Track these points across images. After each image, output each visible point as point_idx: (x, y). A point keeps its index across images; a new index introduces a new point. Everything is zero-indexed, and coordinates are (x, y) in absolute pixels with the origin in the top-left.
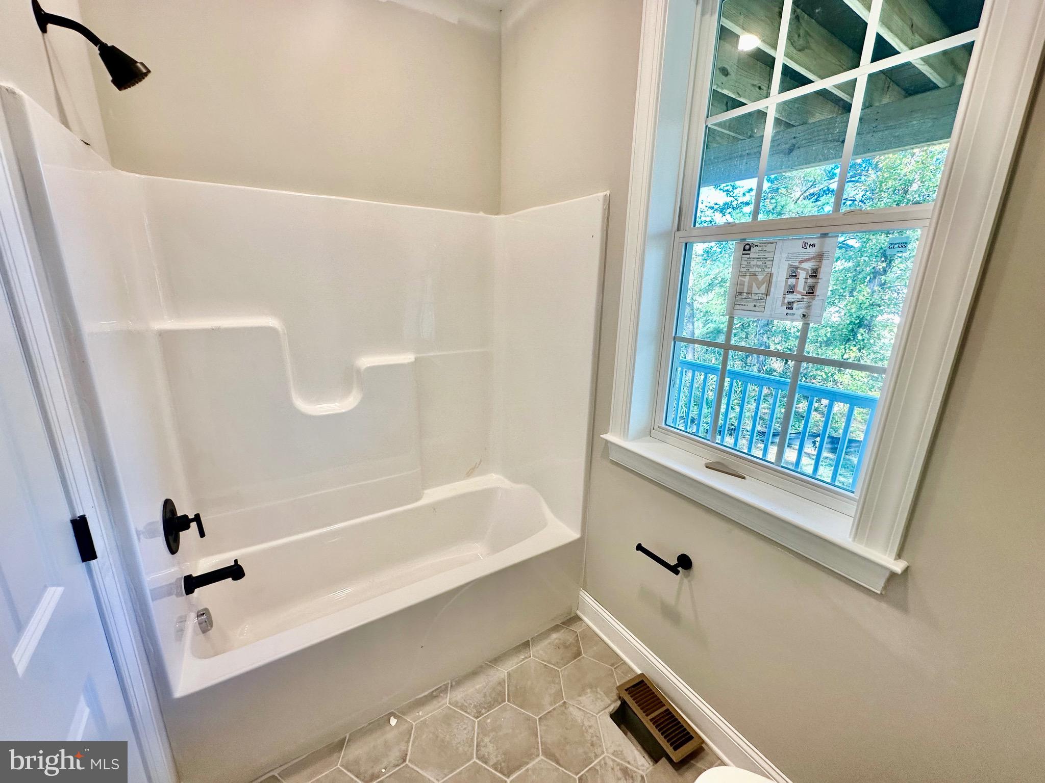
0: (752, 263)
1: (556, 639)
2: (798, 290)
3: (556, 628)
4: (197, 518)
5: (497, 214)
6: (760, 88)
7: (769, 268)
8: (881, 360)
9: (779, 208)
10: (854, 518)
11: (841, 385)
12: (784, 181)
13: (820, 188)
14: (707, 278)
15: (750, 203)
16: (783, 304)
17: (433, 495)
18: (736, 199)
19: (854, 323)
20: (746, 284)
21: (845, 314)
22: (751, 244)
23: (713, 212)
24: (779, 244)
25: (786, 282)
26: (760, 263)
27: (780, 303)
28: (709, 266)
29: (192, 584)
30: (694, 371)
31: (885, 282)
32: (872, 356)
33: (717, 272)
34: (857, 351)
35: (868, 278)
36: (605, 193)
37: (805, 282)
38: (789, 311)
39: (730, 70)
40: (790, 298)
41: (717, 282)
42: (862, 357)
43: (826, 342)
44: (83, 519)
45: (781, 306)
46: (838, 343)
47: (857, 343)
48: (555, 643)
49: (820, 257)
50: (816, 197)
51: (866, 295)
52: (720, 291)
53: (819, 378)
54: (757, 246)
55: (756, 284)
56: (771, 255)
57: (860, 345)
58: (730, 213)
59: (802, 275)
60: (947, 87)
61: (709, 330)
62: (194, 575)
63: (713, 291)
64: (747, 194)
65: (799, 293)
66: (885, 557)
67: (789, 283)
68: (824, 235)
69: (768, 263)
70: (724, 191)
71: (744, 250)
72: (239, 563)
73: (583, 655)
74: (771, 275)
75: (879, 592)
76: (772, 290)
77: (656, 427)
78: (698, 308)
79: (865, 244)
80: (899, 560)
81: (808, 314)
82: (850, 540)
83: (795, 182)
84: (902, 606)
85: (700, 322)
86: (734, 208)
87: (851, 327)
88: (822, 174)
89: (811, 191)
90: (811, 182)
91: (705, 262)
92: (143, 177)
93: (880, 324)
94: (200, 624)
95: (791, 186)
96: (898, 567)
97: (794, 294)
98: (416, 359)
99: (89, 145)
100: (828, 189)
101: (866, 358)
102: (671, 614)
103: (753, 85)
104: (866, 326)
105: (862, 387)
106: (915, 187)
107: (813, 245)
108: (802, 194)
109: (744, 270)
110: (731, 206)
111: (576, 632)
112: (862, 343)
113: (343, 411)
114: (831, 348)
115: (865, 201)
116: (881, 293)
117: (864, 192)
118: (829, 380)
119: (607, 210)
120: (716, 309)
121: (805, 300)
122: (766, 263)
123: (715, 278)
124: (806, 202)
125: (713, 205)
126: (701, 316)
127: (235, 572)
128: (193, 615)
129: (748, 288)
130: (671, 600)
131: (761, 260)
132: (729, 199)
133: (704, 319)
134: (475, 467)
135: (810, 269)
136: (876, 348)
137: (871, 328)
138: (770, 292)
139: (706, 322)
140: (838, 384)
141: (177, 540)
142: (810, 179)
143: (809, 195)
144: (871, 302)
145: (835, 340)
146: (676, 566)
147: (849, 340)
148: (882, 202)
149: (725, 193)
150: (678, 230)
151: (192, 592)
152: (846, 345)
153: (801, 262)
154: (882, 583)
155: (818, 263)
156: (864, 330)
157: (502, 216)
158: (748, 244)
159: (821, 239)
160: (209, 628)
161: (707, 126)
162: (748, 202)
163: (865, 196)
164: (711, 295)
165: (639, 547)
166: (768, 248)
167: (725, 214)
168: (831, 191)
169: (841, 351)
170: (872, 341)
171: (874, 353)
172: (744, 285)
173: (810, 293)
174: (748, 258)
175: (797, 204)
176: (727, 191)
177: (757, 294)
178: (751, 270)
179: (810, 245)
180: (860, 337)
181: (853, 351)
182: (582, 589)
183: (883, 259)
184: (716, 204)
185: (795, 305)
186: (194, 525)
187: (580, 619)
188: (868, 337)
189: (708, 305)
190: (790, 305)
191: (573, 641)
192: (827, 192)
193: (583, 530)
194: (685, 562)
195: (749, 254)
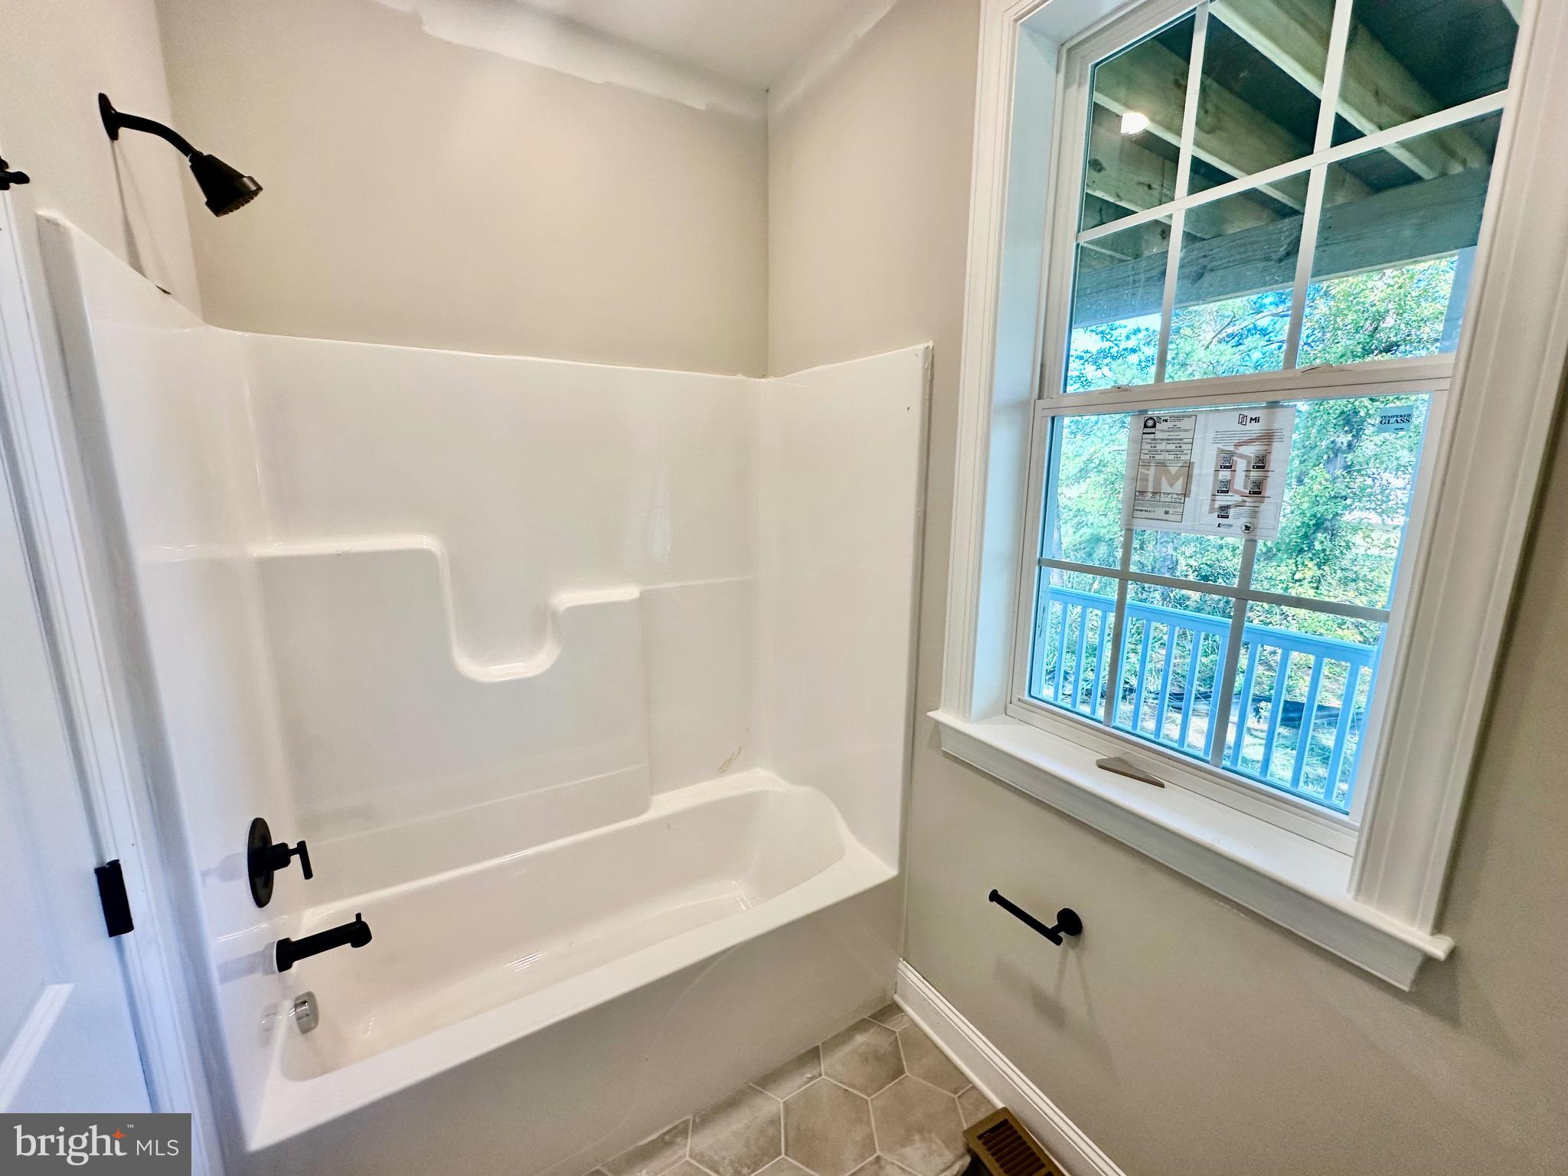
0: (1159, 447)
1: (861, 1044)
2: (1235, 487)
3: (860, 1026)
4: (302, 849)
5: (763, 376)
6: (1150, 187)
7: (1186, 454)
8: (1354, 580)
9: (1181, 357)
10: (1355, 858)
11: (1294, 619)
12: (1188, 317)
13: (1242, 326)
14: (1077, 459)
15: (1137, 349)
16: (1211, 511)
17: (666, 804)
18: (1116, 345)
19: (1308, 525)
20: (1151, 479)
21: (1292, 512)
22: (1155, 418)
23: (1083, 364)
24: (1201, 418)
25: (1216, 476)
26: (1172, 447)
27: (1207, 508)
28: (1080, 442)
29: (289, 953)
30: (1066, 604)
31: (1352, 463)
32: (1340, 574)
33: (1093, 451)
34: (1316, 568)
35: (1325, 457)
36: (926, 345)
37: (1246, 476)
38: (1222, 521)
39: (1105, 165)
40: (1222, 500)
41: (1093, 465)
42: (1324, 576)
43: (1266, 554)
44: (115, 866)
45: (1210, 513)
46: (1285, 556)
47: (1314, 555)
48: (861, 1051)
49: (1268, 437)
50: (1237, 339)
51: (1324, 482)
52: (1098, 479)
53: (1258, 608)
54: (1166, 421)
55: (1167, 480)
56: (1189, 435)
57: (1319, 558)
58: (1107, 365)
59: (1241, 465)
60: (1435, 179)
61: (1083, 538)
62: (294, 939)
63: (1088, 480)
64: (1132, 336)
65: (1237, 492)
66: (1414, 930)
67: (1220, 478)
68: (1273, 405)
69: (1184, 447)
70: (1097, 334)
71: (1146, 426)
72: (363, 919)
73: (907, 1073)
74: (1190, 466)
75: (1406, 989)
76: (1194, 488)
77: (1014, 700)
78: (1067, 506)
79: (1318, 406)
80: (1440, 936)
81: (1253, 524)
82: (1350, 896)
83: (1203, 319)
84: (1451, 1017)
85: (1069, 525)
86: (1114, 358)
87: (1304, 530)
88: (1245, 305)
89: (1230, 330)
90: (1228, 317)
91: (1073, 436)
92: (247, 335)
93: (1348, 526)
94: (299, 1018)
95: (1198, 324)
96: (1438, 948)
97: (1229, 494)
98: (642, 594)
99: (169, 293)
100: (1255, 328)
101: (1329, 578)
102: (1050, 1010)
103: (1140, 183)
104: (1326, 530)
105: (1327, 623)
106: (1390, 321)
107: (1256, 420)
108: (1217, 335)
109: (1148, 457)
110: (1109, 355)
111: (895, 1032)
112: (1322, 555)
113: (530, 675)
114: (1275, 564)
115: (1313, 344)
116: (1347, 480)
117: (1309, 331)
118: (1274, 613)
119: (930, 371)
120: (1093, 506)
121: (1247, 504)
122: (1181, 447)
123: (1090, 460)
124: (1223, 346)
125: (1083, 354)
126: (1070, 517)
127: (356, 933)
128: (288, 1005)
129: (1154, 485)
130: (1048, 985)
131: (1174, 442)
132: (1106, 345)
133: (1076, 521)
134: (731, 759)
135: (1253, 455)
136: (1345, 563)
137: (1334, 532)
138: (1190, 491)
139: (1079, 526)
140: (1289, 619)
141: (268, 883)
142: (1227, 314)
143: (1227, 336)
144: (1332, 494)
145: (1279, 550)
146: (1056, 929)
147: (1301, 551)
148: (1339, 345)
149: (1100, 335)
150: (1040, 397)
151: (289, 966)
152: (1298, 559)
153: (1238, 445)
154: (1410, 974)
155: (1265, 447)
156: (1325, 535)
157: (771, 380)
158: (1151, 418)
159: (1269, 410)
160: (313, 1025)
161: (1078, 245)
162: (1135, 347)
163: (1313, 337)
164: (1084, 485)
165: (995, 896)
166: (1182, 424)
167: (1101, 366)
168: (1259, 330)
169: (1290, 568)
170: (1337, 553)
171: (1342, 570)
172: (1147, 481)
173: (1254, 493)
174: (1153, 440)
175: (1208, 350)
176: (1102, 332)
177: (1169, 494)
178: (1157, 457)
179: (1251, 419)
180: (1318, 546)
181: (1310, 569)
182: (901, 959)
183: (1346, 428)
184: (1087, 352)
185: (1232, 512)
186: (296, 859)
187: (900, 1009)
188: (1331, 545)
189: (1080, 500)
190: (1223, 512)
191: (890, 1049)
192: (1254, 332)
193: (902, 863)
194: (1069, 924)
195: (1154, 433)
